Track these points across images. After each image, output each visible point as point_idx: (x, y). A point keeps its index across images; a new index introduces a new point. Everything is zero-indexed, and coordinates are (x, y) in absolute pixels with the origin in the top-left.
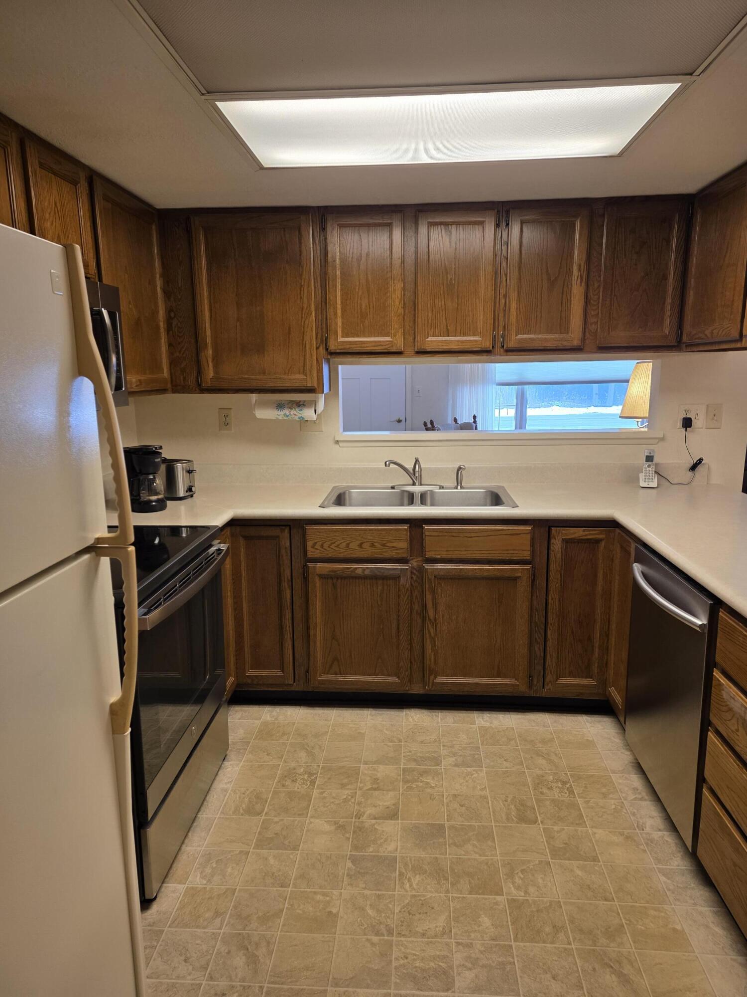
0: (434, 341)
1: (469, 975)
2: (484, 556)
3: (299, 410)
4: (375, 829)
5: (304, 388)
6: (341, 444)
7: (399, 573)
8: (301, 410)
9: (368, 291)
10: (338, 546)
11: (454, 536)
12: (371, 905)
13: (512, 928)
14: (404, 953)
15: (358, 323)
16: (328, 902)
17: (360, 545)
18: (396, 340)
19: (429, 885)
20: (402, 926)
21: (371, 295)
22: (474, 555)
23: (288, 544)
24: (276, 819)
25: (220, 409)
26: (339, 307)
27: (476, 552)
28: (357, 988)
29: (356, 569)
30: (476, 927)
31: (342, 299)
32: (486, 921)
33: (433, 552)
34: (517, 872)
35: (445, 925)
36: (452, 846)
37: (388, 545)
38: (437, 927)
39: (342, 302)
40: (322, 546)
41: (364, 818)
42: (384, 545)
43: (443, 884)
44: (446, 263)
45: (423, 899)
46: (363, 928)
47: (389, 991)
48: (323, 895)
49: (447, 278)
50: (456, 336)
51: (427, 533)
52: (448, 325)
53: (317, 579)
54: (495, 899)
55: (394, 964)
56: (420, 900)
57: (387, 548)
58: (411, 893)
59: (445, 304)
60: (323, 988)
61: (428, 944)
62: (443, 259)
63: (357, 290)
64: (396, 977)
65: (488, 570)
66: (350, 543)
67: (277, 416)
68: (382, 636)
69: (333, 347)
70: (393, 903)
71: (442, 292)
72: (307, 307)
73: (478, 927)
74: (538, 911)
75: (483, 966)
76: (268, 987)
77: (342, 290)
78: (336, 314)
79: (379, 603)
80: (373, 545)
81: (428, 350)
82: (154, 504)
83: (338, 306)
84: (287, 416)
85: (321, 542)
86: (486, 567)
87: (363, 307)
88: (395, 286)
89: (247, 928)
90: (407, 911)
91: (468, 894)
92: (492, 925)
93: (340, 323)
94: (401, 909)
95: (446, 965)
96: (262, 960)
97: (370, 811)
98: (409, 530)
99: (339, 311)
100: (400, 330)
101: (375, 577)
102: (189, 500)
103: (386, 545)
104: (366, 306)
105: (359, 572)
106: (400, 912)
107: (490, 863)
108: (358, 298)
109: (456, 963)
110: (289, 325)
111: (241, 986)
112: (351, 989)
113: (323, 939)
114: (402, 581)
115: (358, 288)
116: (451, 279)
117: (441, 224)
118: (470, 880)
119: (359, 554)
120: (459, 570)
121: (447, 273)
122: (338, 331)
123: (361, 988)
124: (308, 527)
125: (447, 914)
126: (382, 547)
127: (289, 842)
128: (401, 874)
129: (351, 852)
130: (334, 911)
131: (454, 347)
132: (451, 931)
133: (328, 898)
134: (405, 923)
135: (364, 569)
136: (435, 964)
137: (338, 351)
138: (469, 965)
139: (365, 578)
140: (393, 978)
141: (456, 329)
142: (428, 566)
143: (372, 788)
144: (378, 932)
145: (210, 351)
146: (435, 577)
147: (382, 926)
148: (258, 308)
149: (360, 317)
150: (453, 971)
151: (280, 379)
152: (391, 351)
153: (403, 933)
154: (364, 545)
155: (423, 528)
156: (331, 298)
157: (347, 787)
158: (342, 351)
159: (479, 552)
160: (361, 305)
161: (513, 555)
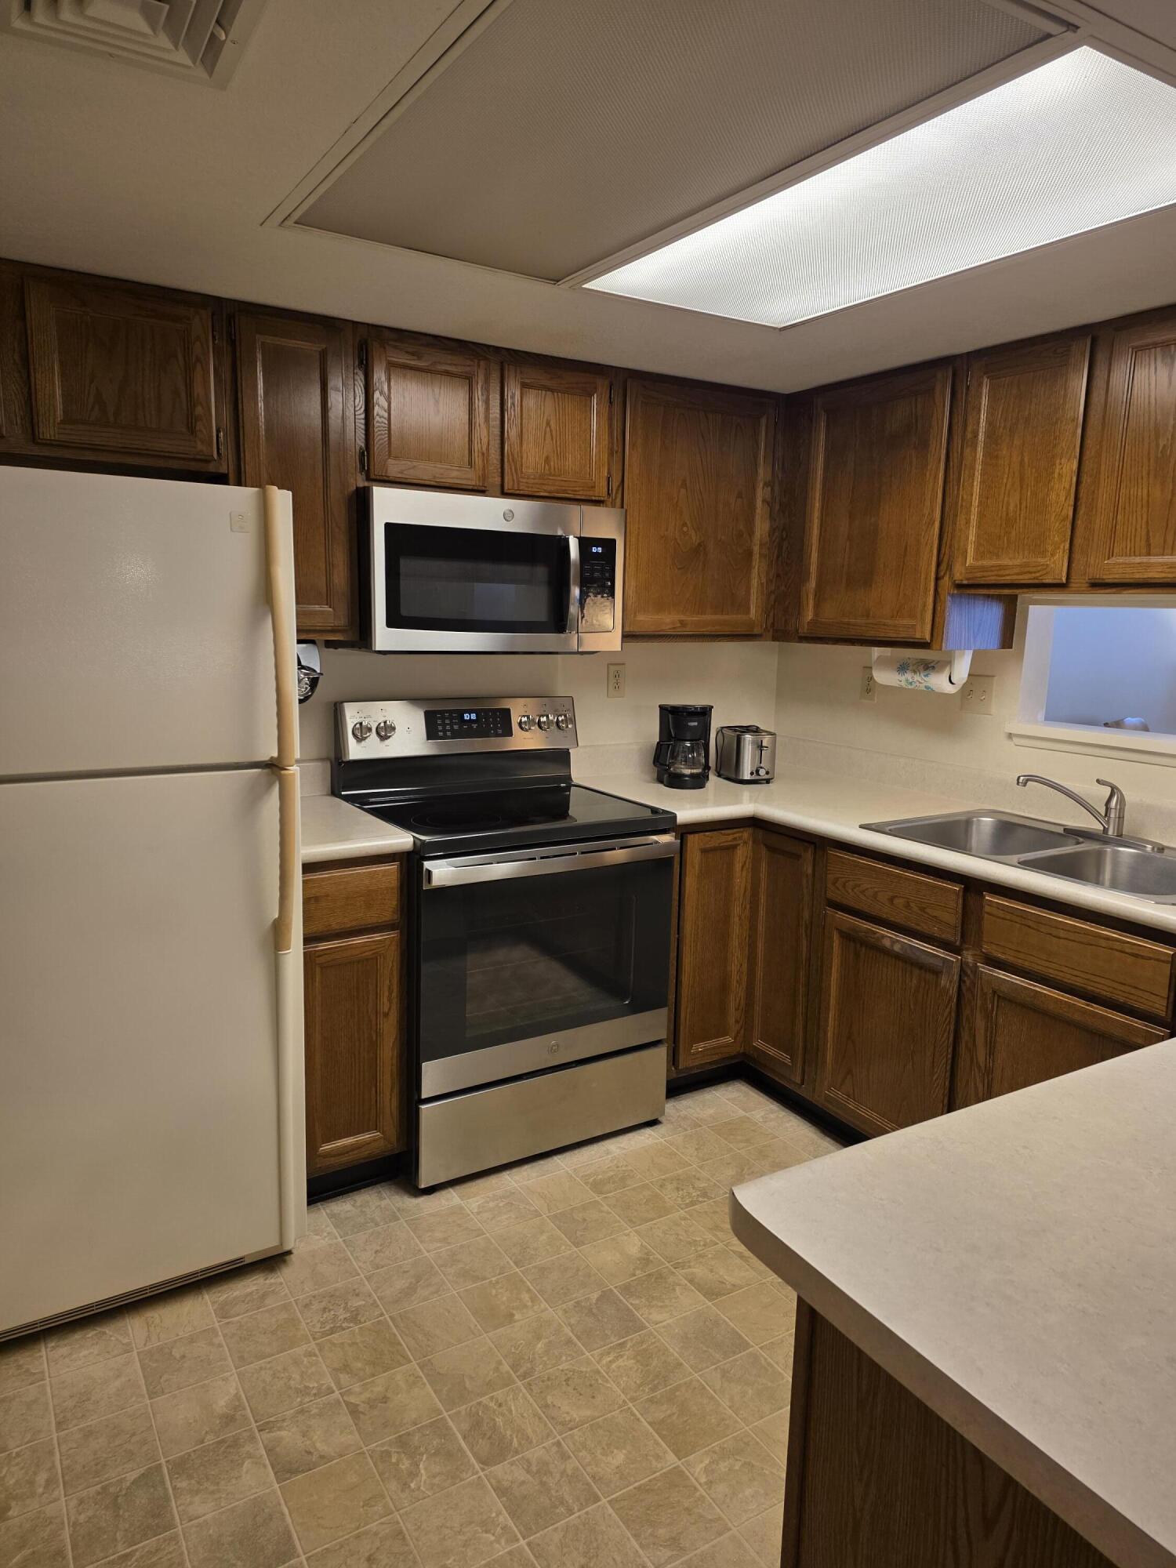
0: (1120, 566)
1: (520, 1474)
2: (1079, 982)
3: (925, 676)
4: (674, 1290)
5: (912, 640)
6: (1016, 740)
7: (941, 965)
8: (926, 676)
9: (1022, 479)
10: (863, 892)
11: (1029, 927)
12: (550, 1342)
13: (631, 1490)
14: (506, 1401)
15: (1000, 536)
16: (526, 1306)
17: (891, 900)
18: (1054, 562)
19: (628, 1378)
20: (543, 1381)
21: (1025, 486)
22: (1061, 974)
23: (810, 871)
24: (606, 1208)
25: (864, 667)
26: (975, 510)
27: (1066, 970)
28: (430, 1384)
29: (883, 936)
30: (599, 1452)
31: (980, 496)
32: (619, 1457)
33: (994, 947)
34: (738, 1458)
35: (577, 1419)
36: (719, 1371)
37: (928, 910)
38: (568, 1413)
39: (980, 502)
40: (844, 886)
41: (680, 1272)
42: (923, 909)
43: (644, 1391)
44: (1159, 417)
45: (600, 1381)
46: (513, 1351)
47: (444, 1411)
48: (531, 1298)
49: (1157, 445)
50: (1163, 555)
51: (987, 909)
52: (1151, 534)
53: (836, 937)
54: (665, 1452)
55: (484, 1399)
56: (597, 1380)
57: (926, 915)
58: (600, 1368)
59: (1148, 495)
60: (411, 1358)
61: (534, 1415)
62: (1153, 413)
63: (1005, 480)
64: (466, 1409)
65: (1084, 1012)
66: (879, 891)
67: (899, 682)
68: (911, 1064)
69: (958, 574)
70: (569, 1358)
71: (1144, 474)
72: (929, 514)
73: (601, 1454)
74: (687, 1509)
75: (543, 1484)
76: (385, 1319)
77: (982, 482)
78: (968, 522)
79: (912, 1007)
80: (907, 906)
81: (1107, 581)
82: (687, 779)
83: (973, 509)
84: (911, 684)
85: (843, 880)
86: (1081, 1003)
87: (1011, 508)
88: (1062, 468)
89: (442, 1269)
90: (569, 1376)
91: (648, 1423)
92: (618, 1467)
93: (972, 537)
94: (567, 1370)
95: (516, 1446)
96: (413, 1298)
97: (699, 1271)
98: (961, 894)
99: (974, 518)
100: (1063, 544)
101: (908, 961)
102: (765, 786)
103: (926, 910)
104: (1016, 506)
105: (887, 943)
106: (562, 1371)
107: (727, 1422)
108: (1004, 493)
109: (528, 1454)
110: (907, 543)
111: (375, 1300)
112: (425, 1380)
113: (472, 1327)
114: (943, 981)
115: (1006, 476)
116: (1164, 446)
117: (1155, 345)
118: (674, 1414)
119: (886, 912)
120: (1032, 994)
121: (1157, 437)
122: (969, 551)
123: (432, 1387)
124: (832, 852)
125: (596, 1414)
126: (919, 912)
127: (581, 1236)
128: (622, 1345)
129: (616, 1287)
130: (517, 1317)
131: (1154, 575)
132: (571, 1429)
133: (530, 1304)
134: (549, 1383)
135: (894, 942)
136: (511, 1435)
137: (965, 582)
138: (534, 1469)
139: (897, 957)
140: (464, 1407)
141: (1165, 542)
142: (984, 969)
143: (741, 1253)
144: (517, 1365)
145: (812, 584)
146: (994, 992)
147: (529, 1365)
148: (873, 520)
149: (1004, 525)
150: (512, 1457)
151: (884, 625)
152: (1044, 581)
153: (533, 1388)
154: (896, 901)
155: (984, 897)
156: (965, 497)
157: (718, 1233)
158: (971, 582)
159: (1070, 971)
160: (1008, 504)
161: (1131, 997)
